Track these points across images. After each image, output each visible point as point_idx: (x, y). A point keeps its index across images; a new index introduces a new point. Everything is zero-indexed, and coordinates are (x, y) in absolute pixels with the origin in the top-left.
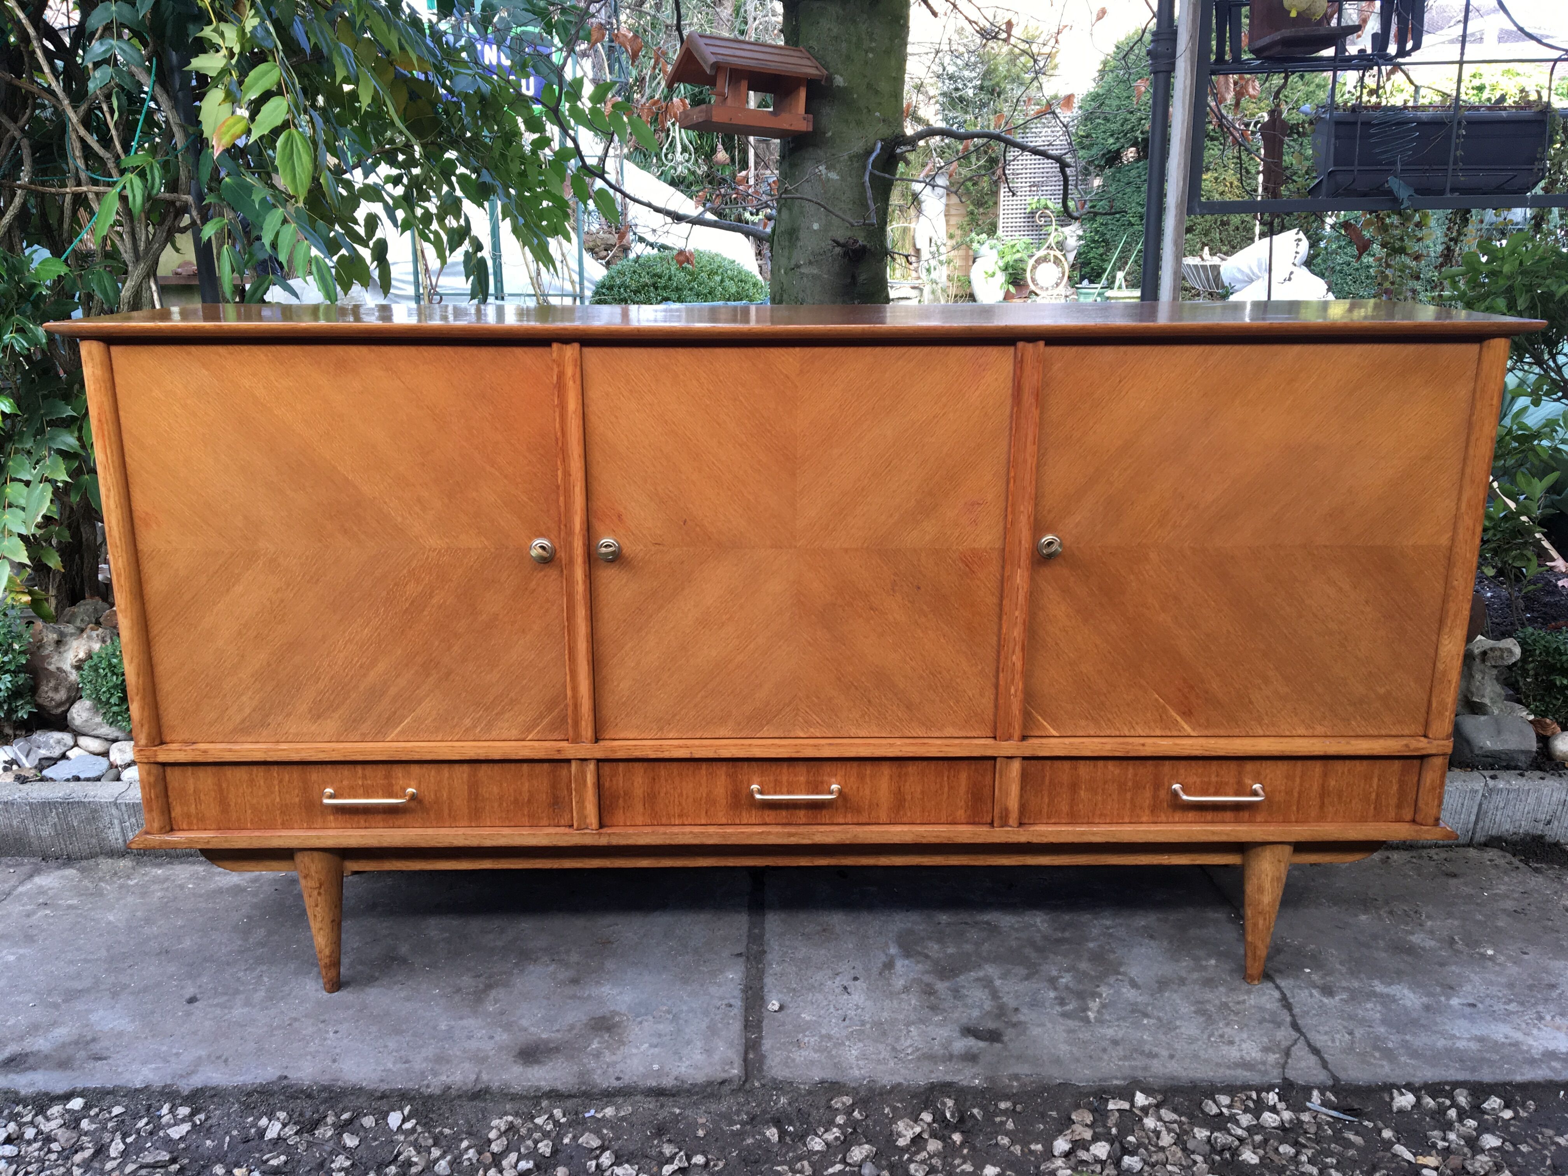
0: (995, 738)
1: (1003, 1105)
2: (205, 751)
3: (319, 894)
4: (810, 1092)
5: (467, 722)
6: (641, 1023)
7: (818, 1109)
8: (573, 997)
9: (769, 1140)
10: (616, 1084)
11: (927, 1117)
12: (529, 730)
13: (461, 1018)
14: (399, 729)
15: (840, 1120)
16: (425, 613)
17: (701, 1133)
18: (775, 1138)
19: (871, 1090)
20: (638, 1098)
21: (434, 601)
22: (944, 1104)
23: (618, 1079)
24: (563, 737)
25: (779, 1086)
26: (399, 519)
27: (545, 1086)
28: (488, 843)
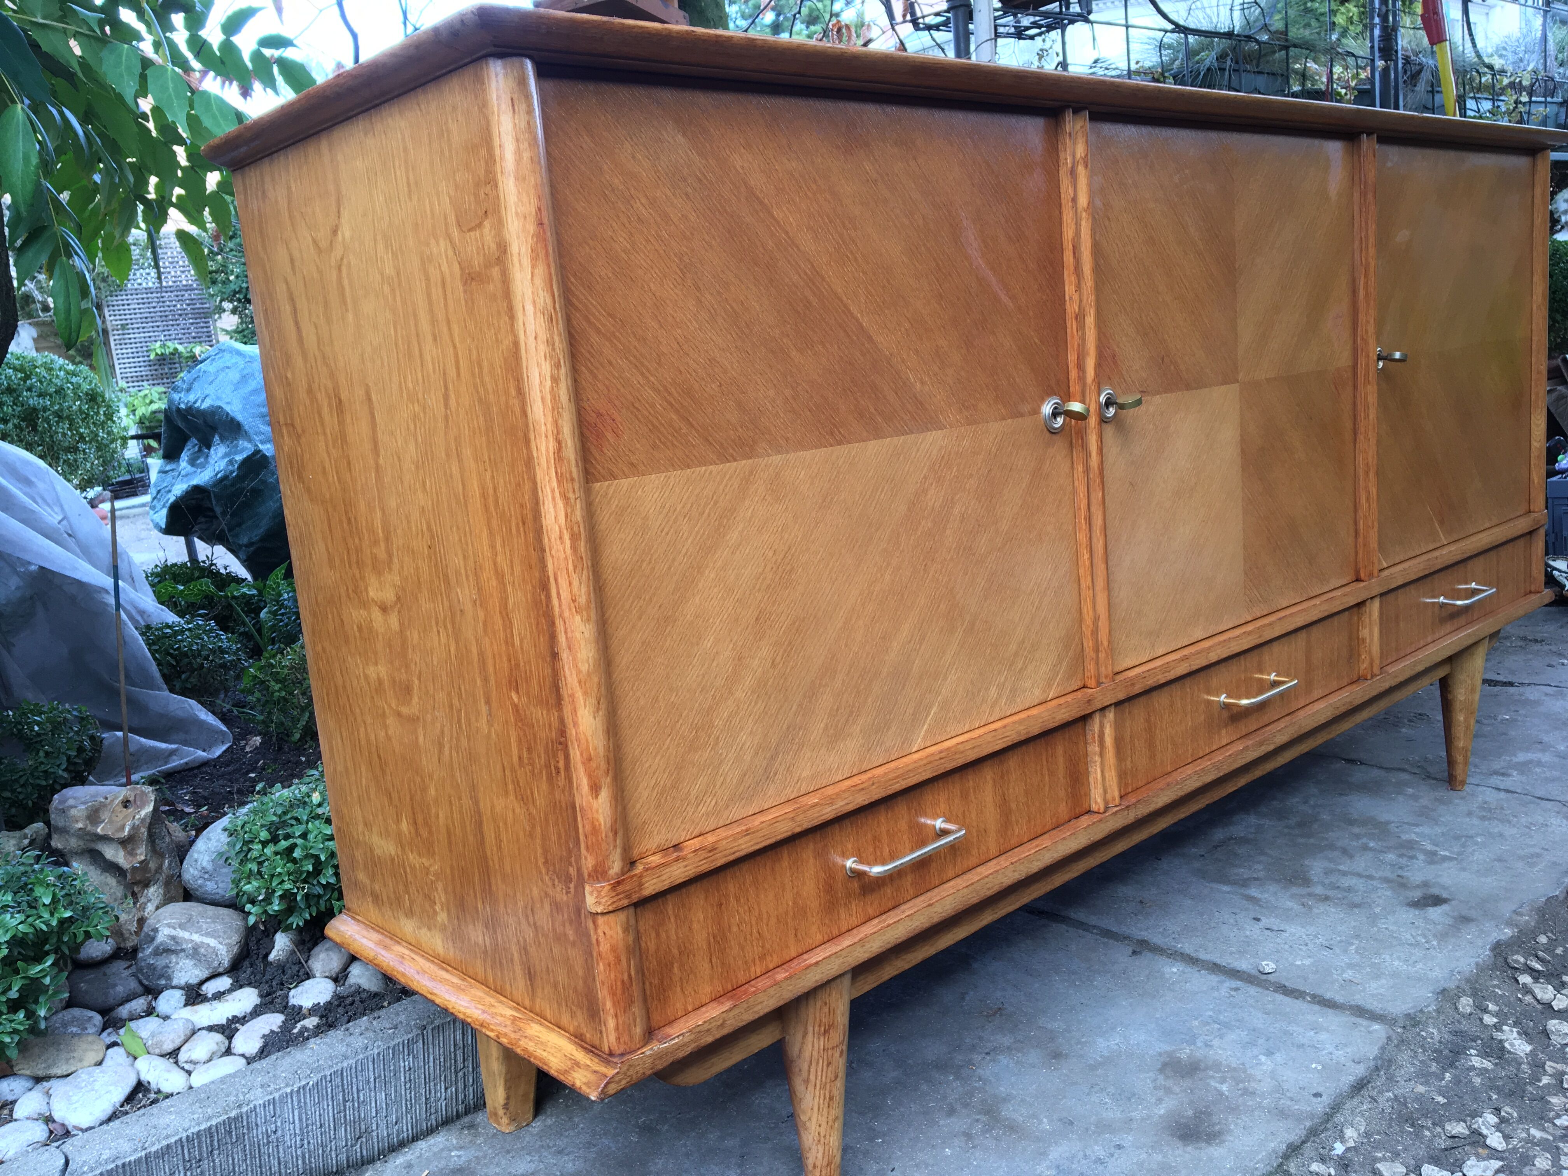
0: (1358, 580)
1: (1543, 939)
2: (713, 849)
3: (841, 1053)
4: (1438, 1011)
5: (993, 691)
6: (1207, 1045)
7: (1459, 1022)
8: (1093, 1068)
9: (1486, 1070)
10: (1326, 1099)
11: (1525, 979)
12: (1049, 685)
13: (1044, 1154)
14: (926, 726)
15: (1489, 1020)
16: (948, 532)
17: (1441, 1100)
18: (1487, 1064)
19: (1468, 981)
20: (1348, 1105)
21: (956, 511)
22: (1517, 961)
23: (1317, 1095)
24: (1080, 684)
25: (1413, 1021)
26: (918, 385)
27: (1278, 1144)
28: (1036, 866)
